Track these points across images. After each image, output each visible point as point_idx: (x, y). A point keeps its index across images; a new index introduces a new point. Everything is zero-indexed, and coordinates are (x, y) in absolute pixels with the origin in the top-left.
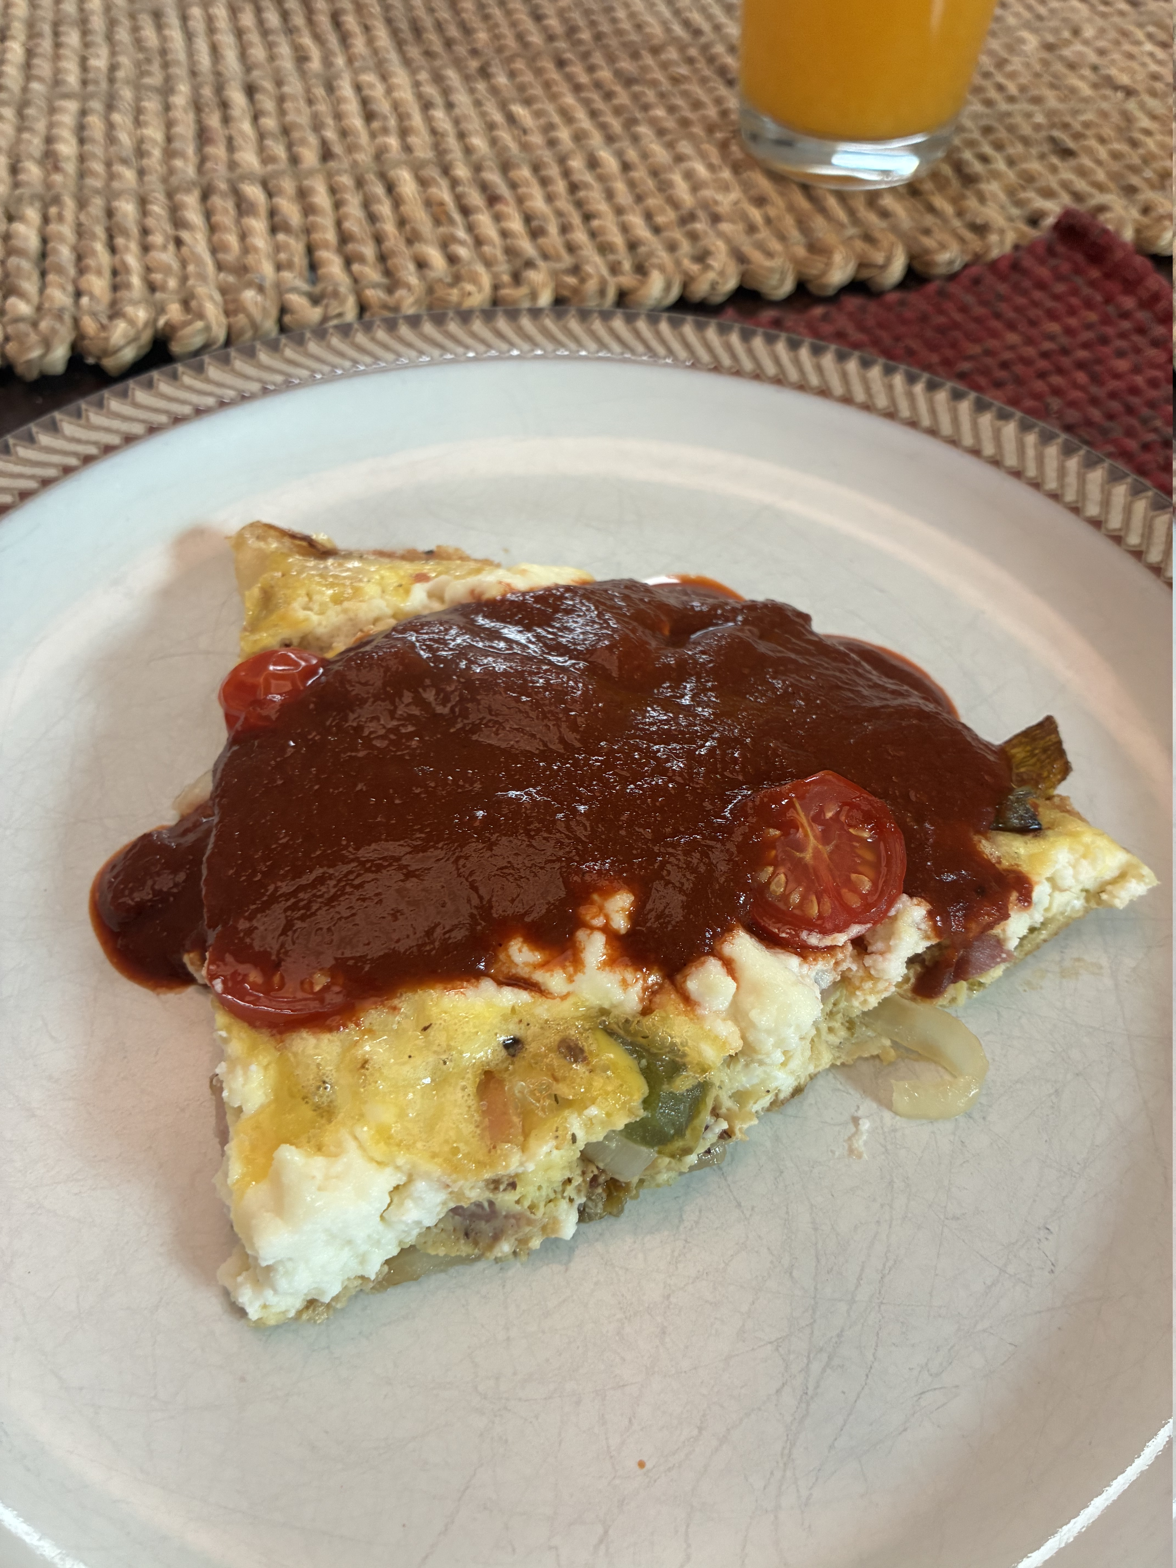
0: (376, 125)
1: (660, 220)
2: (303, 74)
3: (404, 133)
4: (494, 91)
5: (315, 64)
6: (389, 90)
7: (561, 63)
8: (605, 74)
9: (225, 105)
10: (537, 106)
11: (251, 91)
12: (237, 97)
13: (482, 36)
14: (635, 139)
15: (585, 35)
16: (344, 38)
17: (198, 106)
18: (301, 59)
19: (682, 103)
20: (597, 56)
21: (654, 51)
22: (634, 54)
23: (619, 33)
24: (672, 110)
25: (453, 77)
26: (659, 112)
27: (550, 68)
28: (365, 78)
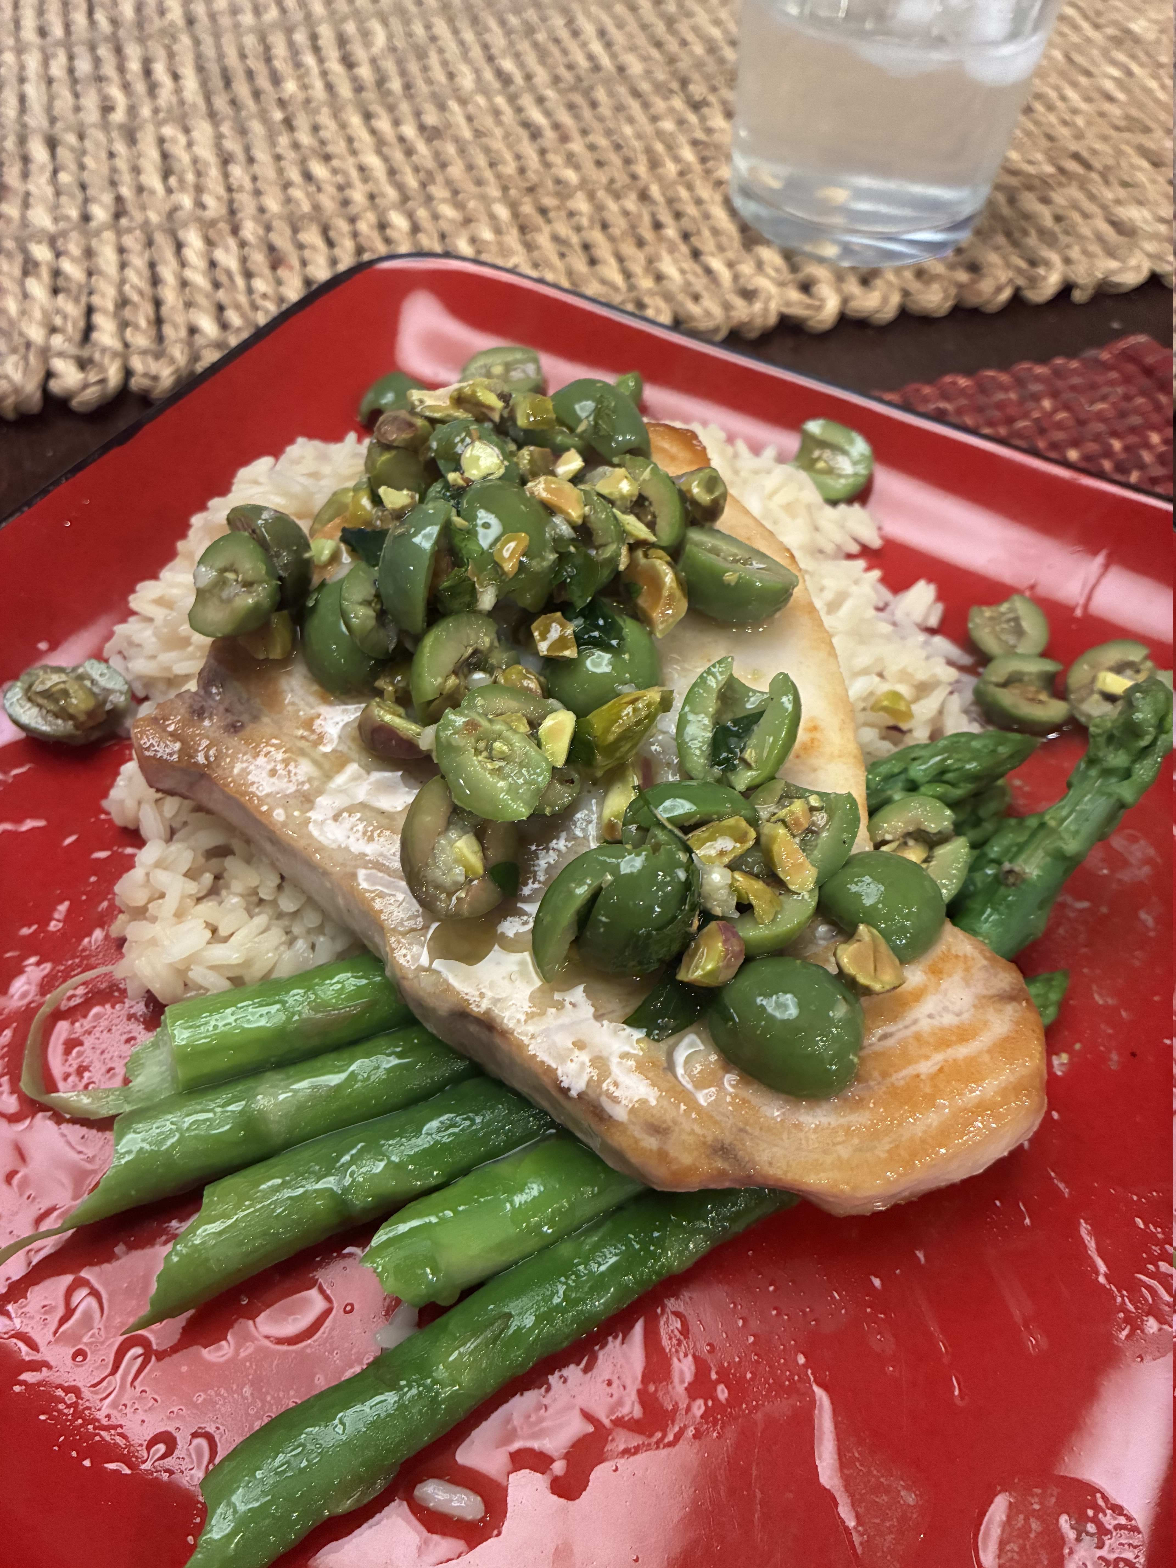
0: (173, 181)
2: (105, 126)
3: (199, 189)
4: (296, 146)
5: (119, 116)
6: (190, 145)
7: (368, 116)
8: (409, 130)
9: (25, 159)
10: (335, 163)
11: (53, 144)
12: (38, 152)
13: (291, 85)
14: (429, 199)
15: (395, 85)
16: (152, 89)
19: (481, 161)
20: (405, 108)
21: (463, 102)
22: (442, 107)
23: (430, 82)
24: (470, 167)
25: (257, 128)
26: (456, 170)
27: (355, 121)
28: (168, 131)
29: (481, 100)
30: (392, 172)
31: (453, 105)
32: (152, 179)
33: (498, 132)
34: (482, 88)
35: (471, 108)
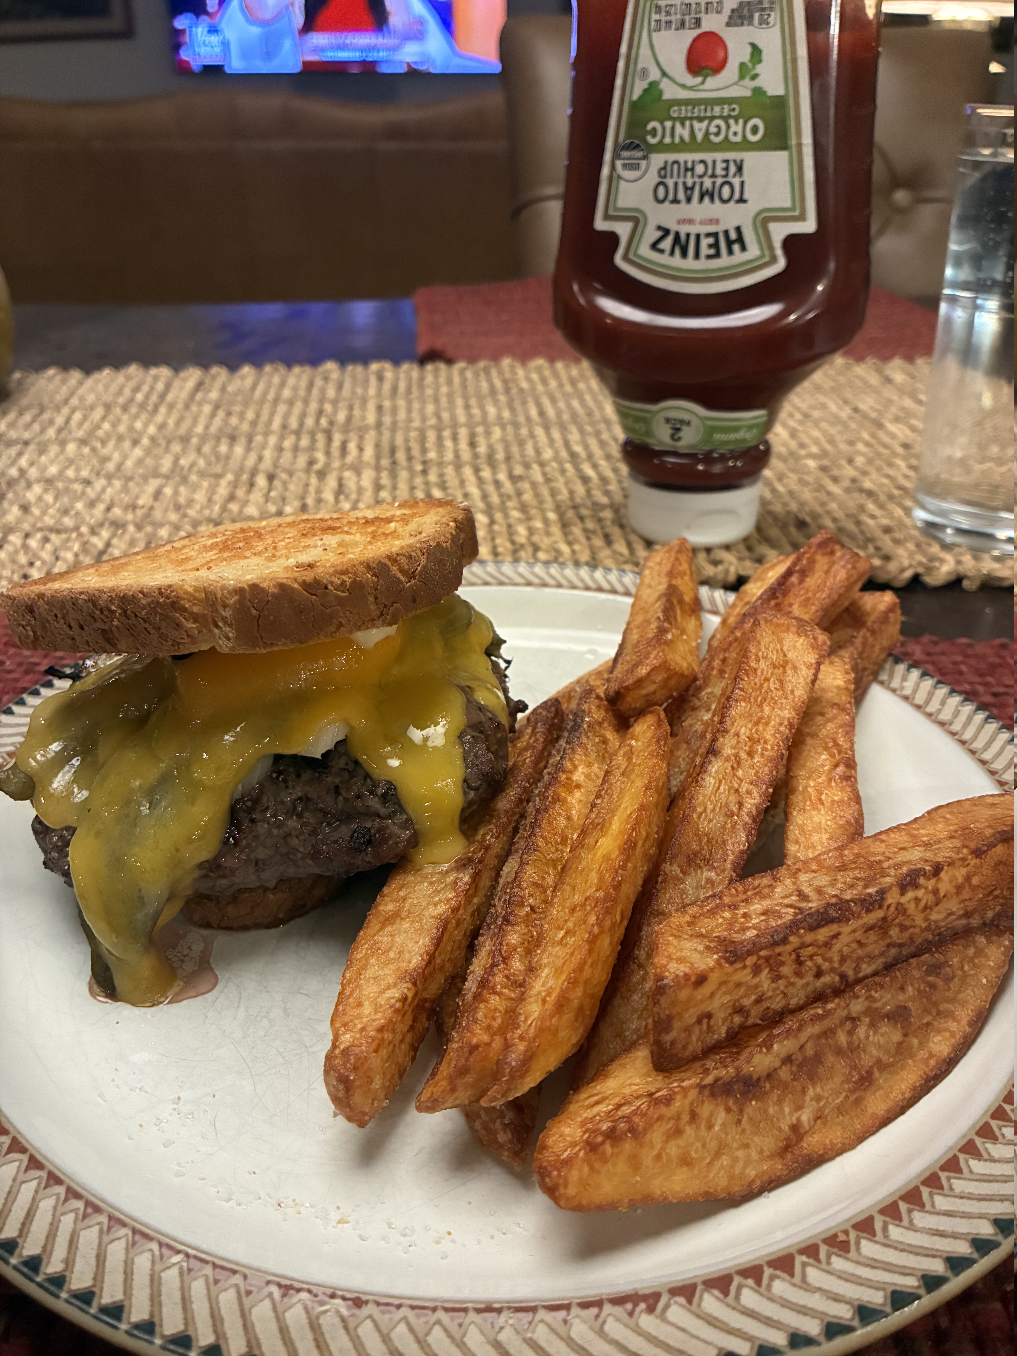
0: (342, 497)
1: (500, 549)
2: (308, 471)
4: (427, 483)
5: (318, 466)
6: (358, 481)
7: (477, 470)
8: (502, 477)
9: (252, 485)
10: (450, 491)
11: (271, 478)
12: (261, 481)
13: (432, 455)
14: (504, 509)
15: (500, 456)
16: (344, 455)
17: (235, 485)
18: (311, 463)
19: (545, 492)
20: (503, 467)
21: (542, 465)
22: (527, 466)
23: (523, 455)
24: (537, 495)
25: (403, 475)
26: (528, 497)
27: (468, 472)
28: (347, 474)
29: (554, 465)
30: (485, 497)
31: (536, 467)
32: (329, 496)
33: (561, 480)
34: (556, 458)
35: (547, 469)
